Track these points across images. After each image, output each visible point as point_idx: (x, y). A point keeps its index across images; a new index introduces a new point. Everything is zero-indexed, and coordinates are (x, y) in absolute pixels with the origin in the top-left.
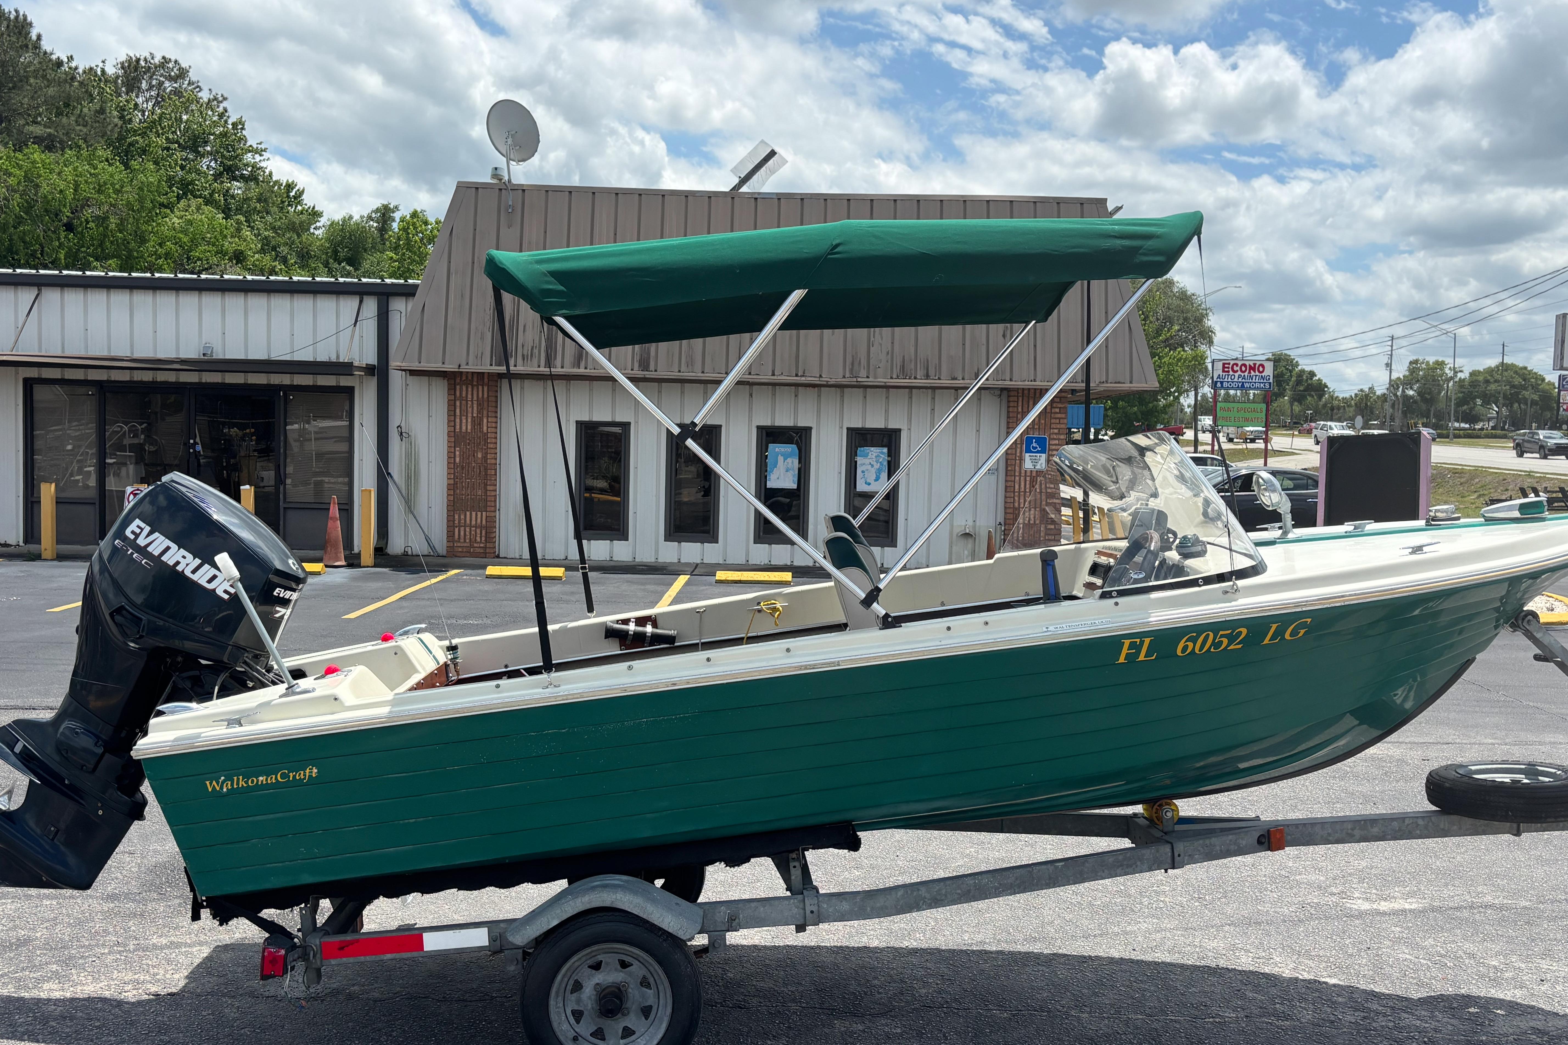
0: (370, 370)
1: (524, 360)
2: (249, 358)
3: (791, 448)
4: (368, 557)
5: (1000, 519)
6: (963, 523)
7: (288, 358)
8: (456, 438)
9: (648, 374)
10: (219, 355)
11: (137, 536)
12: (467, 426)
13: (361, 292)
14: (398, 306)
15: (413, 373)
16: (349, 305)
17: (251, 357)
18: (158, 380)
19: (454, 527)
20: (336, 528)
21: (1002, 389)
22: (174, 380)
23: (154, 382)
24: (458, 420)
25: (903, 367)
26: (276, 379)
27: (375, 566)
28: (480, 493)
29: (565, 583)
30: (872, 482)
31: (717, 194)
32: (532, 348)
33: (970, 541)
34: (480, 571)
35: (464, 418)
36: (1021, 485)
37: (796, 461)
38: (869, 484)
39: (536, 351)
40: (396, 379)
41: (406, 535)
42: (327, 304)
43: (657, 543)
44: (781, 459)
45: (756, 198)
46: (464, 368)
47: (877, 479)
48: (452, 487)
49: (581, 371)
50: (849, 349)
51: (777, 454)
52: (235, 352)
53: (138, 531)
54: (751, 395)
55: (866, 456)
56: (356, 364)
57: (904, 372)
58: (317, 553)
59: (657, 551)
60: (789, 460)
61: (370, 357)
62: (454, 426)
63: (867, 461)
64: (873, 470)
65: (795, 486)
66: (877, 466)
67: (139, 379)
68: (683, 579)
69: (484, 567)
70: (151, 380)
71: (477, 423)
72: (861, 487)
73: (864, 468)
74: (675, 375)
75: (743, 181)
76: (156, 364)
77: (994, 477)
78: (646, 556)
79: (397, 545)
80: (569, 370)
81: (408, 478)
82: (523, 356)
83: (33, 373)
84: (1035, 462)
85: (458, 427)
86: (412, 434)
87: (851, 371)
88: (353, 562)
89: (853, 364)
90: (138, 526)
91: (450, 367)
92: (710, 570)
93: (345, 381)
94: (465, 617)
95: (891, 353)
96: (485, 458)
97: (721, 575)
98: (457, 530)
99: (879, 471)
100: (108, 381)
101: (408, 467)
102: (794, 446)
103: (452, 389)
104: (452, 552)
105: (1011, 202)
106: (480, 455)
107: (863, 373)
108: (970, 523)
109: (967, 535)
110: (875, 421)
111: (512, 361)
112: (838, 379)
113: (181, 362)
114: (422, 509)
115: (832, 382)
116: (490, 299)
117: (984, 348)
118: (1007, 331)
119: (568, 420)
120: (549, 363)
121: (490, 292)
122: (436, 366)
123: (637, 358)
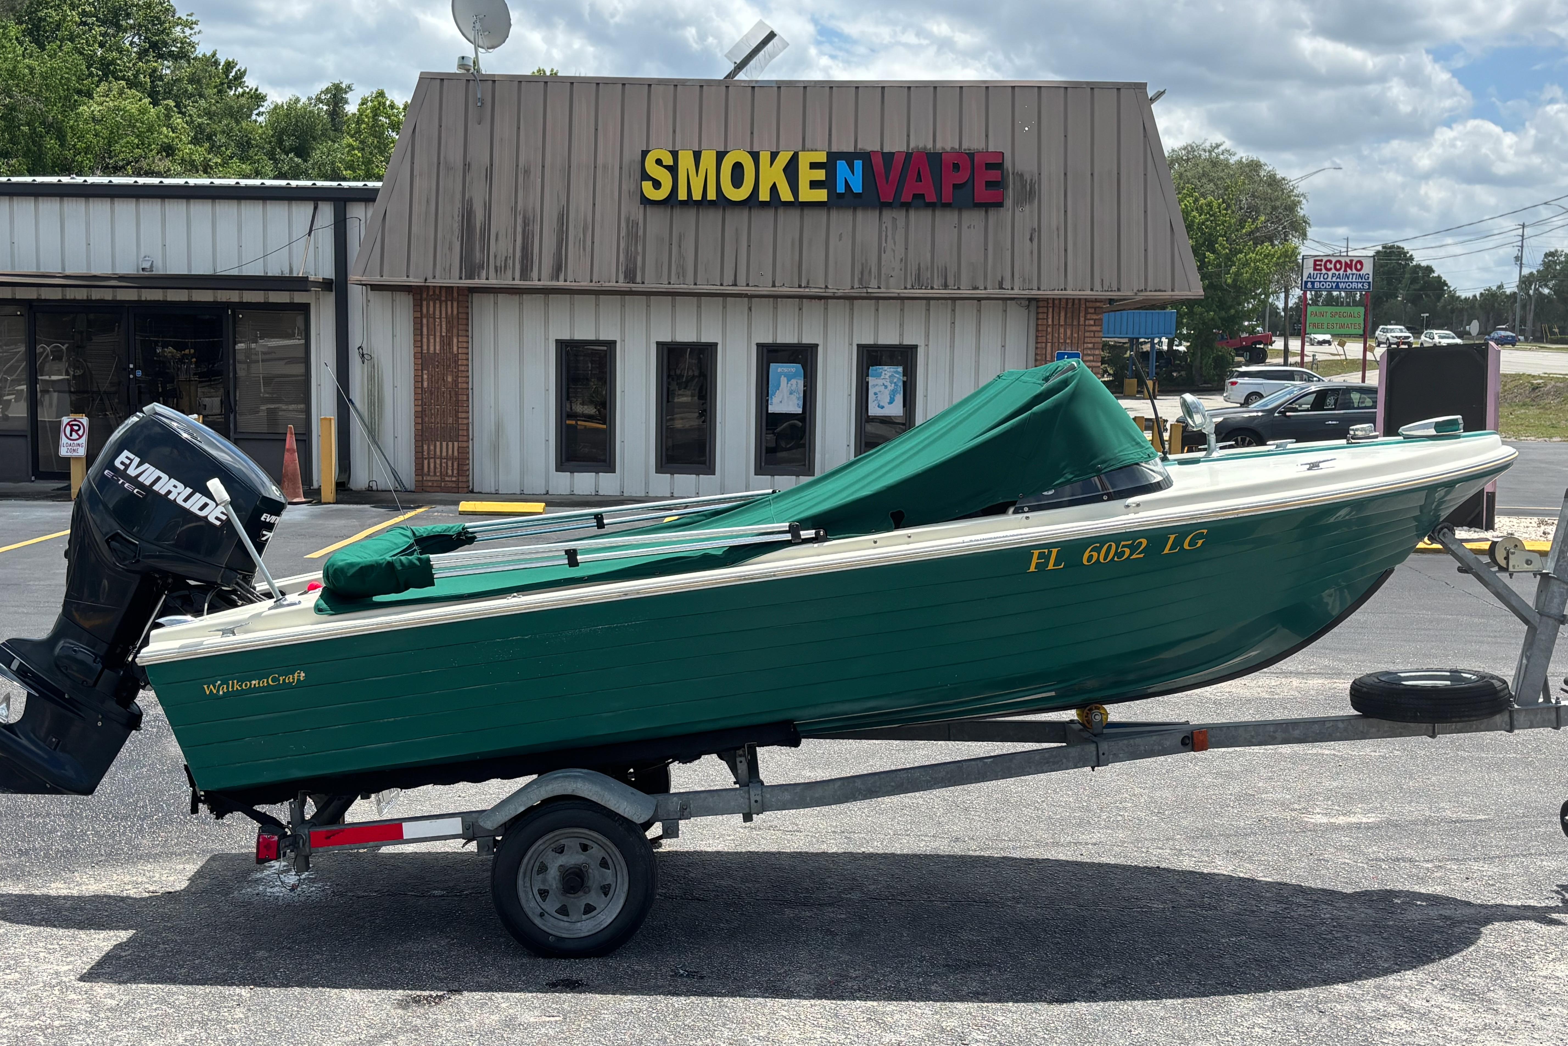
0: (326, 285)
1: (496, 271)
2: (193, 273)
3: (794, 368)
4: (328, 492)
7: (235, 272)
8: (423, 360)
9: (636, 286)
10: (159, 270)
11: (127, 467)
12: (435, 347)
13: (314, 196)
14: (357, 212)
15: (375, 287)
16: (303, 212)
17: (194, 272)
18: (93, 298)
19: (423, 458)
20: (293, 461)
21: (1031, 299)
22: (110, 298)
23: (89, 301)
24: (425, 340)
25: (918, 276)
26: (224, 296)
27: (337, 503)
28: (450, 420)
30: (885, 404)
31: (710, 83)
32: (506, 258)
34: (452, 507)
35: (432, 337)
37: (801, 383)
38: (883, 407)
39: (510, 262)
40: (356, 295)
41: (370, 468)
42: (278, 211)
43: (647, 475)
44: (784, 380)
45: (754, 87)
46: (431, 282)
47: (891, 403)
48: (421, 414)
49: (561, 283)
50: (858, 254)
51: (780, 375)
52: (177, 267)
53: (127, 462)
54: (750, 309)
55: (878, 376)
56: (312, 278)
57: (919, 282)
59: (647, 484)
60: (793, 381)
61: (327, 271)
62: (421, 347)
63: (880, 382)
64: (887, 392)
65: (800, 411)
66: (891, 387)
67: (72, 297)
69: (457, 503)
70: (85, 298)
71: (446, 343)
72: (874, 410)
73: (876, 390)
74: (664, 287)
75: (740, 67)
76: (92, 281)
78: (635, 487)
79: (360, 479)
80: (546, 283)
81: (371, 404)
82: (496, 267)
85: (425, 347)
86: (374, 356)
87: (861, 281)
88: (313, 498)
89: (862, 274)
90: (127, 458)
91: (415, 280)
93: (299, 298)
95: (904, 261)
96: (456, 382)
98: (426, 462)
99: (894, 392)
100: (39, 300)
101: (370, 394)
102: (799, 366)
103: (418, 305)
104: (422, 487)
105: (1039, 87)
106: (450, 379)
107: (874, 283)
110: (889, 337)
111: (484, 274)
112: (846, 290)
113: (121, 278)
114: (387, 439)
115: (840, 293)
116: (458, 205)
117: (1009, 253)
118: (1035, 234)
119: (547, 339)
120: (524, 275)
121: (458, 196)
122: (400, 279)
123: (622, 269)
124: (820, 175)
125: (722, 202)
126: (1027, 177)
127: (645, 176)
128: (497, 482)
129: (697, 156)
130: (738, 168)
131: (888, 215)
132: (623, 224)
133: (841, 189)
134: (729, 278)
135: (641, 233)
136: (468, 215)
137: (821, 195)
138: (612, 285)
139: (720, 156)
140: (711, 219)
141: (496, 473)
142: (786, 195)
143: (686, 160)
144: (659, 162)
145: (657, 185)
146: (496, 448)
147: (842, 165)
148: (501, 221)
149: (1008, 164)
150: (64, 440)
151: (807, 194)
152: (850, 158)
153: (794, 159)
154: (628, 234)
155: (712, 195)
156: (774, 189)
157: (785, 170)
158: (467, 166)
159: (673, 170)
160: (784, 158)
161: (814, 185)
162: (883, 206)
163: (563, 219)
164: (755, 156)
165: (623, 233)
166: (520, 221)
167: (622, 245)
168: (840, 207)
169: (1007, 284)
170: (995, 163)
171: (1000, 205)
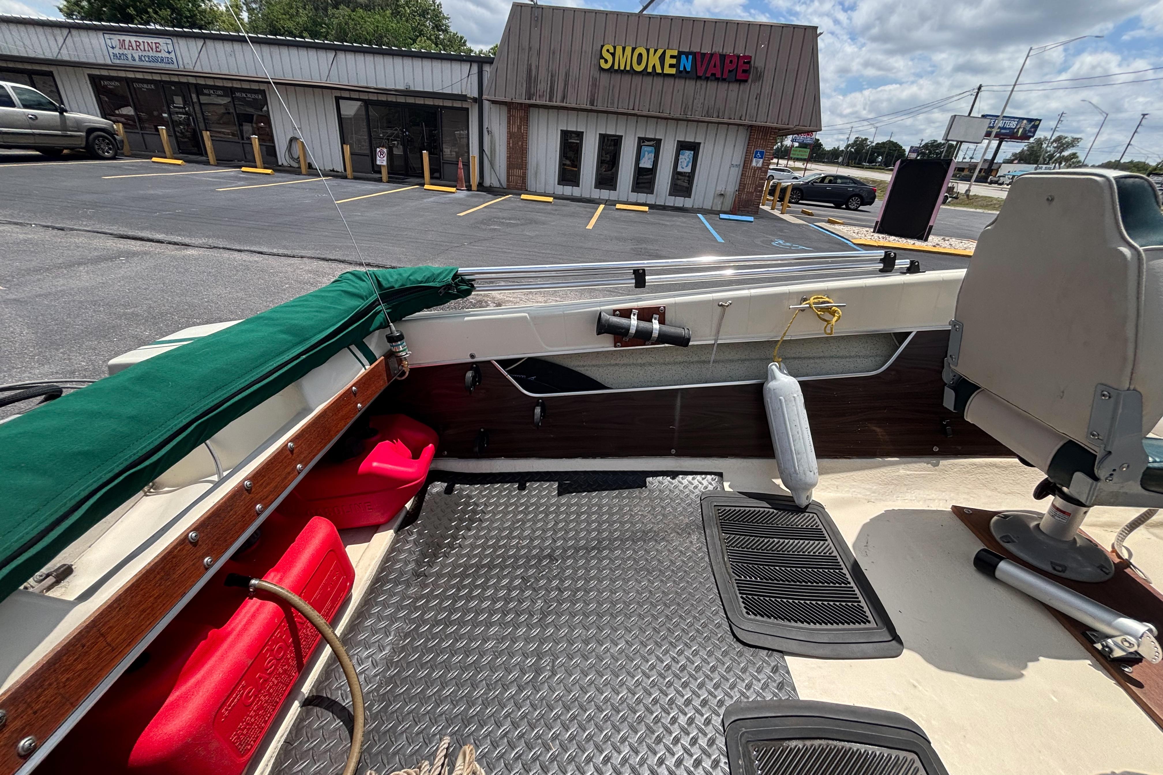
0: (475, 100)
1: (539, 98)
2: (425, 91)
3: (652, 149)
4: (474, 187)
5: (737, 188)
6: (720, 189)
7: (441, 91)
8: (511, 135)
9: (594, 108)
10: (412, 88)
12: (515, 129)
13: (470, 59)
14: (487, 68)
15: (494, 102)
16: (466, 67)
18: (389, 100)
19: (510, 176)
20: (461, 173)
21: (751, 126)
22: (395, 100)
23: (387, 101)
24: (511, 126)
25: (708, 111)
26: (437, 102)
27: (478, 191)
28: (520, 161)
29: (554, 205)
30: (684, 166)
31: (632, 14)
32: (544, 91)
33: (722, 197)
34: (519, 197)
35: (514, 125)
36: (750, 173)
37: (653, 155)
38: (683, 168)
39: (545, 94)
40: (486, 104)
41: (491, 178)
42: (456, 66)
43: (591, 190)
44: (646, 153)
45: (650, 17)
46: (514, 101)
47: (687, 166)
48: (509, 158)
49: (564, 104)
50: (684, 100)
51: (645, 151)
52: (419, 87)
54: (637, 121)
55: (683, 154)
56: (468, 96)
57: (708, 115)
58: (454, 183)
59: (591, 193)
60: (650, 154)
61: (476, 95)
62: (510, 129)
63: (683, 157)
64: (686, 162)
65: (651, 167)
66: (688, 160)
67: (381, 99)
68: (602, 207)
69: (520, 195)
71: (519, 128)
72: (679, 169)
73: (682, 160)
74: (604, 109)
75: (645, 8)
76: (385, 92)
77: (737, 169)
78: (586, 195)
79: (487, 183)
80: (558, 104)
81: (491, 152)
82: (539, 96)
83: (338, 94)
84: (757, 162)
86: (493, 132)
87: (684, 111)
88: (469, 188)
89: (685, 108)
91: (508, 100)
92: (614, 203)
93: (465, 105)
94: (510, 219)
95: (703, 104)
96: (522, 144)
97: (618, 206)
99: (689, 162)
100: (369, 100)
101: (491, 148)
102: (654, 148)
103: (509, 111)
104: (508, 187)
105: (772, 26)
106: (520, 143)
107: (689, 113)
108: (724, 189)
109: (722, 195)
110: (690, 139)
111: (534, 98)
112: (677, 115)
113: (396, 91)
114: (497, 167)
115: (675, 117)
116: (526, 66)
117: (746, 104)
118: (758, 96)
119: (557, 129)
120: (550, 100)
121: (526, 62)
122: (502, 99)
123: (589, 100)
124: (674, 61)
125: (632, 72)
126: (759, 69)
127: (602, 57)
128: (536, 188)
129: (624, 49)
130: (640, 55)
131: (699, 83)
132: (591, 79)
133: (682, 69)
134: (631, 107)
135: (598, 83)
136: (529, 71)
137: (673, 71)
138: (584, 106)
139: (633, 50)
140: (627, 78)
141: (536, 183)
142: (659, 70)
143: (619, 50)
144: (608, 51)
145: (606, 61)
146: (536, 173)
147: (683, 57)
148: (543, 74)
149: (752, 62)
150: (378, 158)
151: (668, 70)
152: (687, 54)
153: (664, 53)
154: (592, 84)
155: (628, 68)
156: (654, 66)
157: (659, 58)
158: (530, 48)
159: (613, 55)
160: (660, 52)
161: (671, 66)
162: (699, 78)
163: (567, 75)
164: (648, 51)
165: (590, 83)
166: (550, 75)
167: (590, 89)
168: (680, 78)
169: (743, 118)
170: (747, 60)
171: (746, 81)
